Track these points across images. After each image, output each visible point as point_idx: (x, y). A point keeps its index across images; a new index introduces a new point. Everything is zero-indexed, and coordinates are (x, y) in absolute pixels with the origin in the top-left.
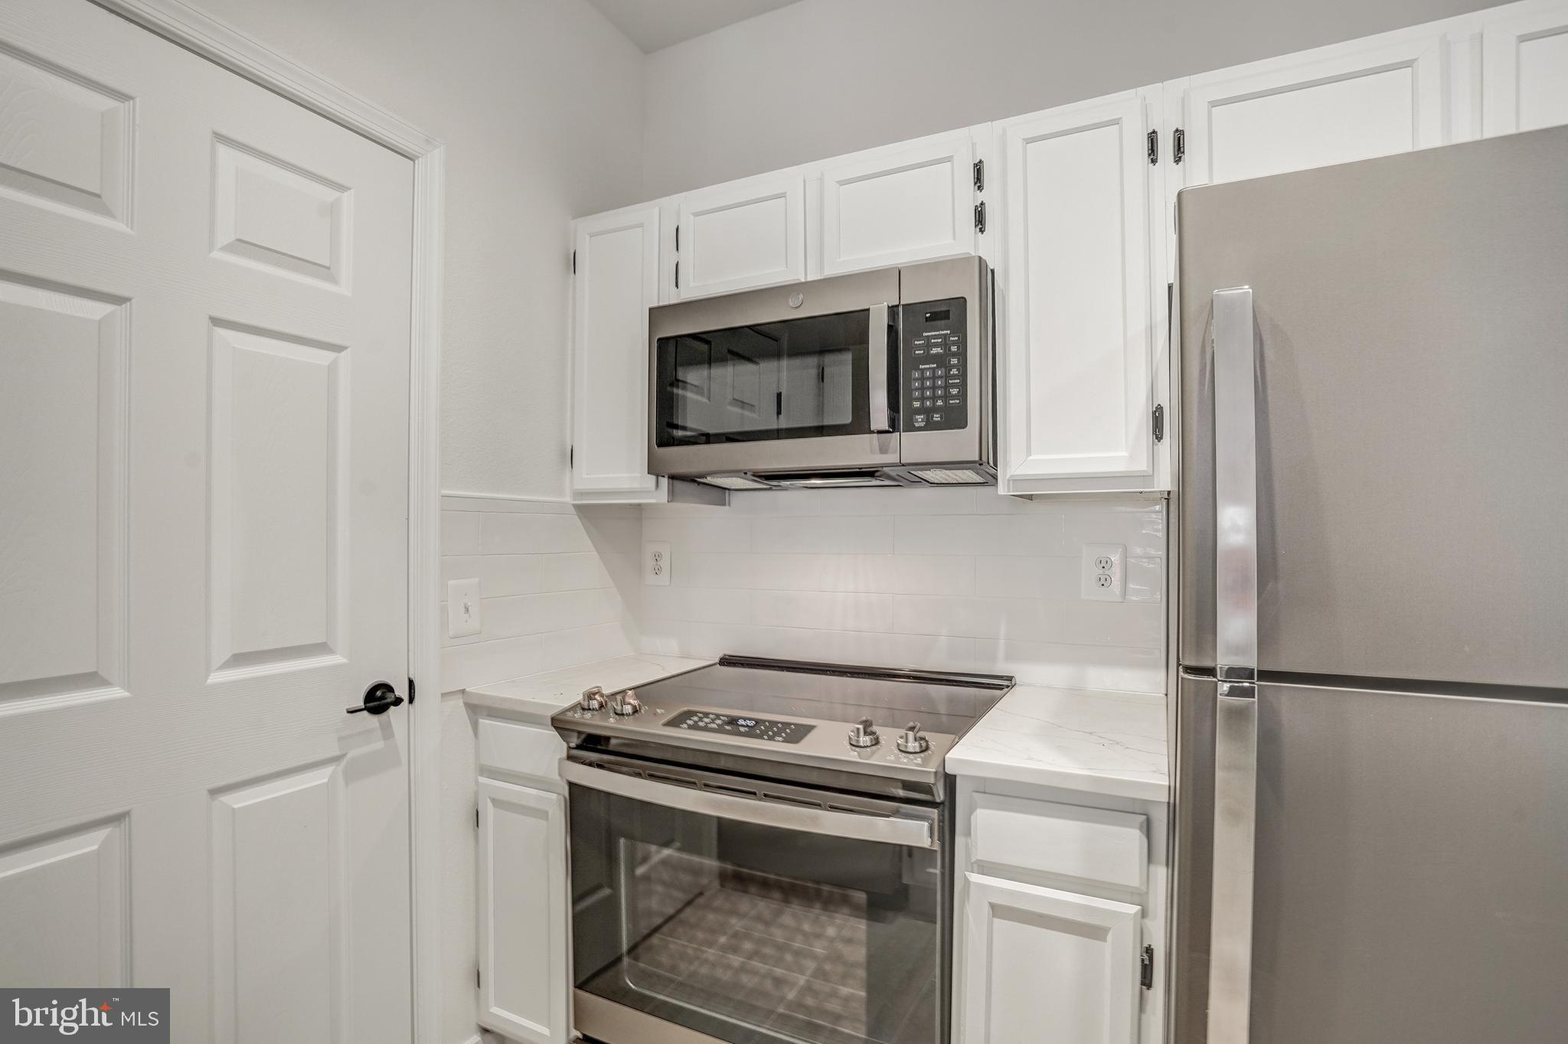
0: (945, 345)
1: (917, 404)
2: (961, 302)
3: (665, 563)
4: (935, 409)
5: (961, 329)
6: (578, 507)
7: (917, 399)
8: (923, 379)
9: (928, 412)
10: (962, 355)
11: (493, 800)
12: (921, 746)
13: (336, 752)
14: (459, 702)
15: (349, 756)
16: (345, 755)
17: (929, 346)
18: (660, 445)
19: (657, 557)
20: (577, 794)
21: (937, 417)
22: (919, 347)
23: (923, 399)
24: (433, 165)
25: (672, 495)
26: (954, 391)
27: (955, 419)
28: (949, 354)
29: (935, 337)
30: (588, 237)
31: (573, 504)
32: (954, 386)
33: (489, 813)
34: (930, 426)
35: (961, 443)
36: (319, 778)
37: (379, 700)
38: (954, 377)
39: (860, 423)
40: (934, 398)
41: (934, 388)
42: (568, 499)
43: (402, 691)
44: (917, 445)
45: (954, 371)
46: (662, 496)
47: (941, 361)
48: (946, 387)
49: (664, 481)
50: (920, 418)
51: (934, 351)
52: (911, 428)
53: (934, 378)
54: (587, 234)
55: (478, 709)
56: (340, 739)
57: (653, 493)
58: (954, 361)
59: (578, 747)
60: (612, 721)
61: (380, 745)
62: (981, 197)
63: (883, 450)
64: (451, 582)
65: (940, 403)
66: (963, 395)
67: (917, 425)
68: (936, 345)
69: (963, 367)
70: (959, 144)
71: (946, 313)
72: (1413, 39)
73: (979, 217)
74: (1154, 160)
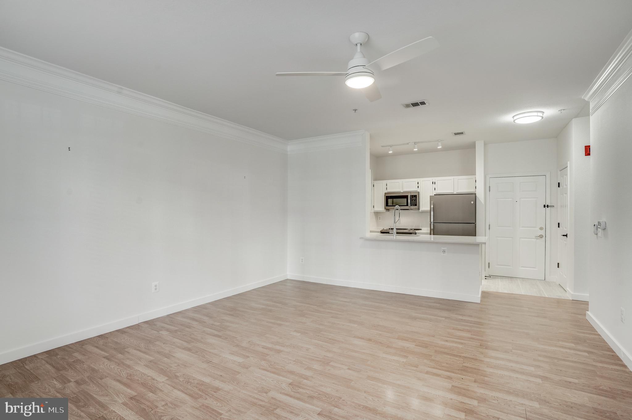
0: (415, 199)
1: (412, 204)
2: (416, 195)
8: (413, 202)
9: (414, 205)
10: (416, 200)
18: (386, 206)
19: (380, 218)
22: (413, 199)
25: (386, 211)
27: (416, 205)
34: (414, 206)
35: (417, 207)
39: (407, 205)
42: (373, 211)
44: (412, 207)
47: (415, 200)
48: (415, 203)
52: (412, 206)
54: (376, 183)
57: (384, 211)
63: (409, 208)
66: (417, 203)
69: (416, 201)
70: (417, 180)
71: (415, 196)
72: (452, 178)
73: (418, 187)
74: (433, 184)
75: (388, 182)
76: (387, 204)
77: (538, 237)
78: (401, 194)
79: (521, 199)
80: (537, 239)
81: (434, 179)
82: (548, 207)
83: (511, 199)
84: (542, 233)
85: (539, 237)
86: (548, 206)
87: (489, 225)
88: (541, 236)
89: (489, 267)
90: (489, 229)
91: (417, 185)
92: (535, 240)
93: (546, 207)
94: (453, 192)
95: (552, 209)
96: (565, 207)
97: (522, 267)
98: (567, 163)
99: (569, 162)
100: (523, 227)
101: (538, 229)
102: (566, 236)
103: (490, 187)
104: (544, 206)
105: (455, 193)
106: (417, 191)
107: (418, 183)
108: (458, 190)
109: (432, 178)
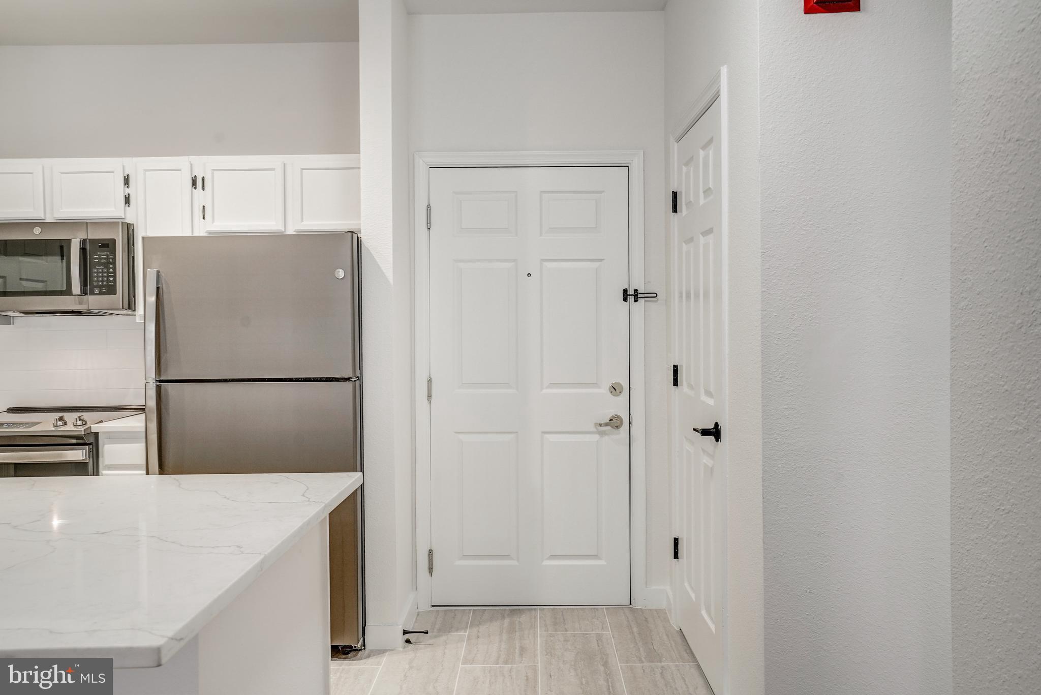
0: (107, 258)
1: (95, 283)
2: (114, 241)
4: (103, 286)
5: (114, 252)
7: (95, 281)
8: (98, 273)
9: (100, 287)
10: (114, 263)
12: (82, 423)
17: (100, 258)
21: (104, 290)
22: (96, 259)
23: (98, 281)
26: (111, 279)
27: (111, 290)
28: (108, 263)
29: (103, 255)
32: (111, 276)
34: (101, 293)
35: (117, 298)
38: (111, 273)
39: (68, 292)
40: (103, 281)
41: (103, 277)
44: (94, 301)
45: (111, 270)
47: (106, 265)
48: (108, 277)
50: (97, 289)
51: (103, 261)
52: (92, 293)
53: (103, 272)
58: (111, 266)
62: (128, 191)
63: (80, 303)
65: (105, 283)
66: (115, 281)
67: (95, 292)
68: (104, 258)
69: (115, 268)
70: (117, 165)
71: (108, 245)
72: (274, 161)
73: (127, 200)
74: (195, 188)
77: (606, 424)
78: (36, 229)
79: (545, 264)
80: (602, 434)
81: (203, 164)
82: (636, 301)
83: (512, 264)
84: (618, 405)
85: (609, 428)
86: (636, 296)
87: (430, 381)
88: (614, 422)
89: (431, 570)
90: (429, 396)
91: (121, 191)
92: (596, 437)
93: (632, 299)
94: (280, 228)
95: (653, 306)
96: (697, 296)
97: (554, 557)
98: (718, 76)
99: (724, 70)
100: (554, 385)
101: (604, 390)
102: (715, 432)
103: (429, 207)
104: (626, 295)
105: (290, 231)
106: (120, 221)
107: (127, 181)
108: (302, 220)
109: (192, 158)
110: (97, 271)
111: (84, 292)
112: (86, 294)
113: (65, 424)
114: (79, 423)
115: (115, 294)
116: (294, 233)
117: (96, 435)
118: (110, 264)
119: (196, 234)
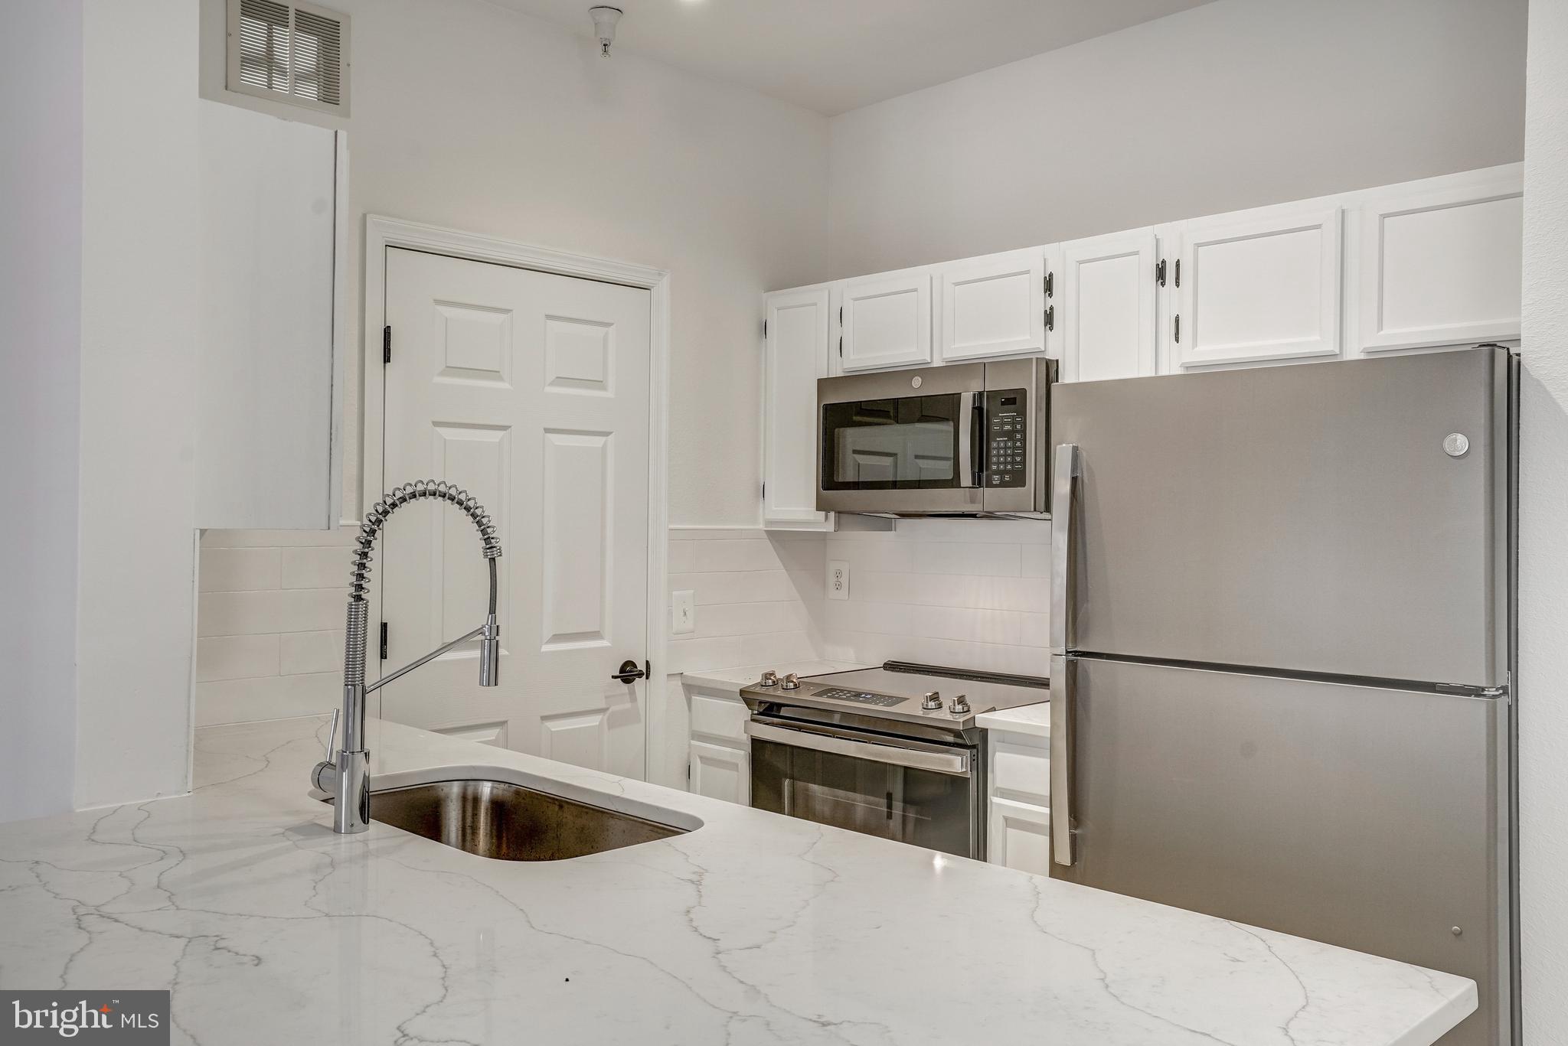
0: (1013, 424)
1: (995, 467)
2: (1023, 392)
3: (844, 580)
4: (1006, 472)
5: (1023, 413)
6: (768, 532)
7: (995, 464)
8: (998, 448)
9: (1002, 473)
10: (1024, 432)
11: (701, 758)
12: (963, 709)
13: (603, 706)
14: (677, 683)
15: (610, 710)
16: (608, 709)
17: (1003, 424)
18: (825, 489)
19: (839, 574)
20: (758, 745)
21: (1007, 478)
22: (996, 424)
23: (998, 463)
24: (662, 289)
25: (838, 525)
26: (1018, 459)
27: (1017, 479)
28: (1014, 431)
29: (1007, 418)
30: (776, 311)
31: (765, 531)
32: (1018, 455)
33: (698, 768)
34: (1003, 484)
35: (1025, 495)
36: (594, 721)
37: (628, 673)
38: (1018, 448)
39: (954, 482)
40: (1005, 463)
41: (1006, 455)
42: (761, 526)
43: (642, 667)
44: (992, 497)
45: (1018, 444)
46: (830, 527)
47: (1010, 435)
48: (1014, 455)
49: (832, 515)
50: (996, 477)
51: (1007, 427)
52: (990, 485)
53: (1006, 448)
54: (775, 307)
55: (693, 689)
56: (606, 697)
57: (823, 523)
58: (1018, 436)
59: (760, 714)
60: (780, 693)
61: (628, 705)
62: (1050, 302)
63: (973, 501)
64: (674, 593)
65: (1009, 467)
66: (1024, 462)
67: (994, 483)
68: (1007, 423)
69: (1024, 440)
70: (1032, 259)
71: (1014, 400)
73: (1049, 319)
74: (1163, 284)
75: (847, 290)
76: (831, 478)
78: (917, 382)
81: (1178, 237)
91: (1038, 303)
94: (1331, 346)
105: (1354, 352)
106: (1034, 357)
107: (1048, 286)
108: (1380, 327)
109: (1160, 229)
110: (998, 446)
111: (977, 482)
112: (980, 485)
113: (940, 706)
114: (959, 708)
115: (1023, 484)
116: (1362, 357)
117: (984, 732)
118: (1018, 433)
119: (1164, 372)
